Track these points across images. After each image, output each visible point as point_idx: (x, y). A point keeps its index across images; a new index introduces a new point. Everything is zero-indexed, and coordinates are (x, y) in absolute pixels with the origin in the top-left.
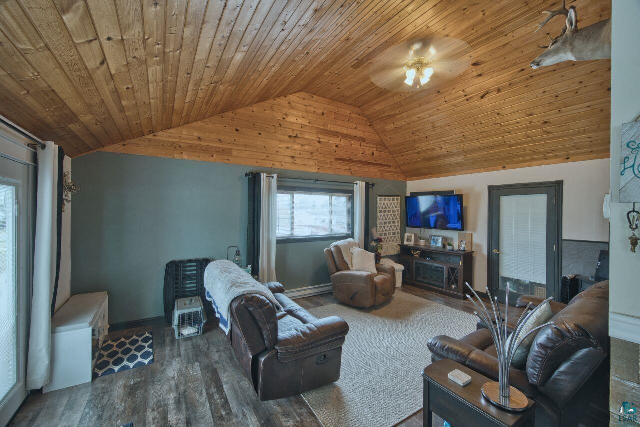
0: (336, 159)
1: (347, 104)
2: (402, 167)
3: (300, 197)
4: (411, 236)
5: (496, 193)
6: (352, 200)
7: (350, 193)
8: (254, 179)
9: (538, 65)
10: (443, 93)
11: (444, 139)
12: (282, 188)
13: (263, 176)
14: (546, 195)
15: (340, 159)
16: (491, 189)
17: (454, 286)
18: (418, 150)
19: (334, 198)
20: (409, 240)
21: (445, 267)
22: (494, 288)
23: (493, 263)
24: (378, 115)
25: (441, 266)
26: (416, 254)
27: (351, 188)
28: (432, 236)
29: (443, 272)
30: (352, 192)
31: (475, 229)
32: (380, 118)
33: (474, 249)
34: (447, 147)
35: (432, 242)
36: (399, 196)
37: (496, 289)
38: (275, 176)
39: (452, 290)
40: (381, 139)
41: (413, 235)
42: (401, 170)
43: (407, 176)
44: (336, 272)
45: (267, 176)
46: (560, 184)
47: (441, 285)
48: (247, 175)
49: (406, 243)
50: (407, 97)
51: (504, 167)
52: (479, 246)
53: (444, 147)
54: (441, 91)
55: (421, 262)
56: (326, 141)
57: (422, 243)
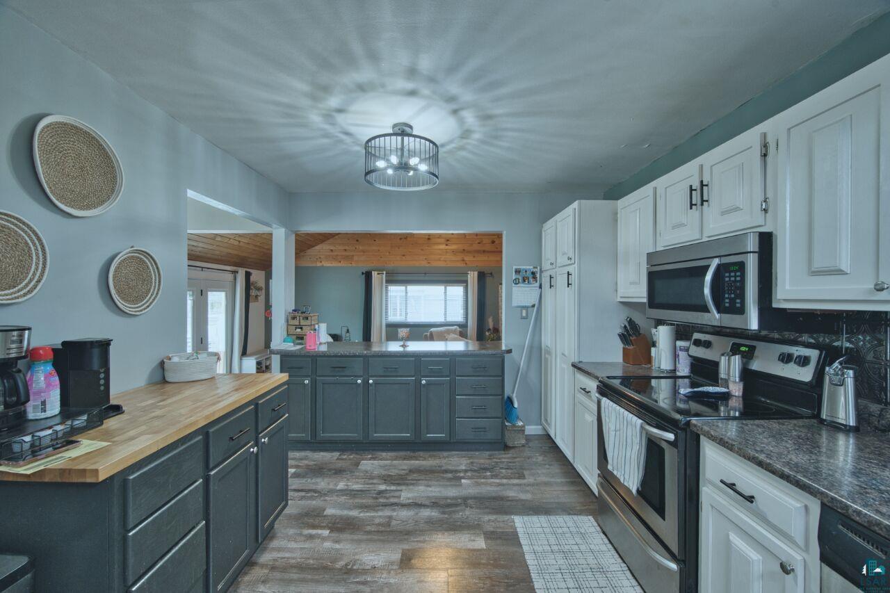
3: (412, 289)
6: (466, 289)
7: (465, 283)
8: (368, 276)
12: (390, 281)
13: (374, 274)
19: (448, 288)
27: (464, 278)
38: (385, 272)
45: (378, 274)
48: (363, 273)
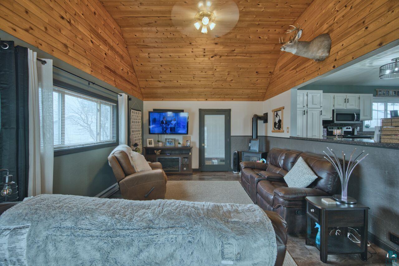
0: (106, 67)
1: (112, 17)
2: (142, 90)
4: (151, 141)
5: (203, 113)
6: (116, 109)
7: (115, 102)
9: (284, 49)
10: (193, 45)
11: (181, 76)
13: (33, 56)
14: (224, 115)
15: (108, 68)
16: (200, 110)
17: (185, 169)
18: (160, 79)
20: (150, 143)
21: (180, 158)
22: (203, 165)
23: (202, 151)
24: (137, 42)
25: (177, 157)
26: (158, 153)
27: (115, 99)
28: (166, 139)
29: (178, 161)
30: (117, 102)
31: (192, 134)
32: (138, 45)
33: (191, 145)
34: (181, 81)
35: (167, 143)
36: (140, 111)
37: (204, 165)
38: (50, 61)
39: (185, 171)
40: (132, 62)
41: (152, 140)
42: (141, 91)
43: (143, 98)
44: (125, 177)
46: (229, 111)
47: (177, 170)
49: (149, 146)
50: (168, 37)
51: (207, 100)
52: (194, 143)
53: (179, 81)
54: (192, 44)
55: (162, 157)
56: (98, 44)
57: (160, 145)
